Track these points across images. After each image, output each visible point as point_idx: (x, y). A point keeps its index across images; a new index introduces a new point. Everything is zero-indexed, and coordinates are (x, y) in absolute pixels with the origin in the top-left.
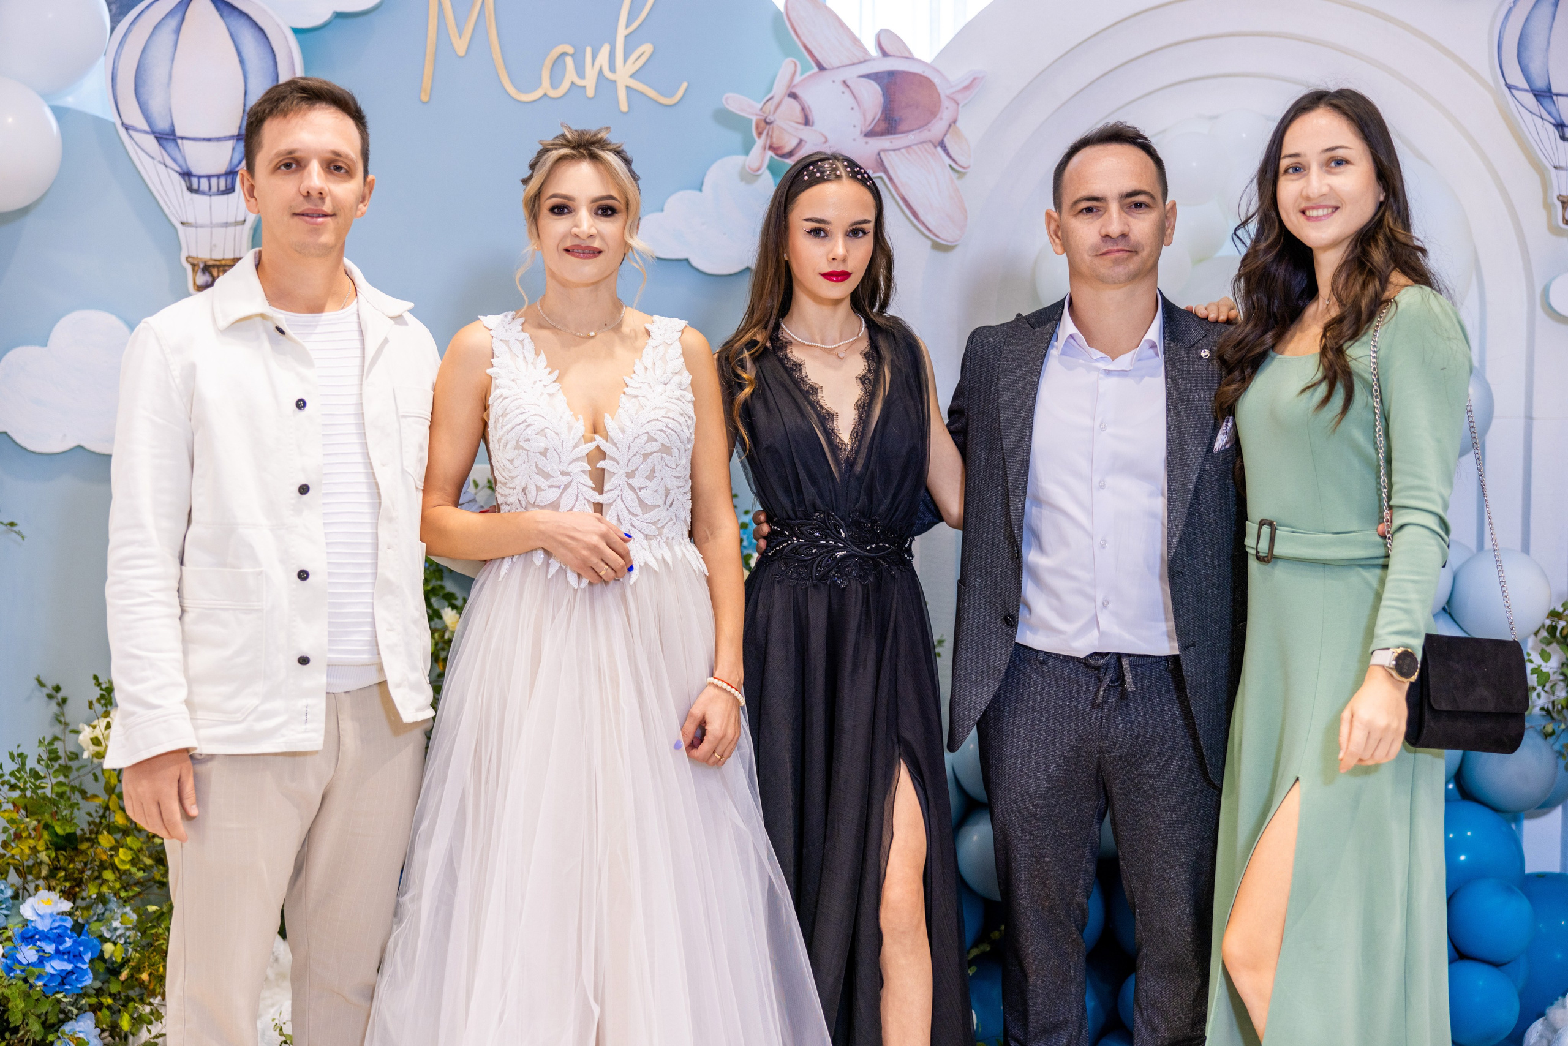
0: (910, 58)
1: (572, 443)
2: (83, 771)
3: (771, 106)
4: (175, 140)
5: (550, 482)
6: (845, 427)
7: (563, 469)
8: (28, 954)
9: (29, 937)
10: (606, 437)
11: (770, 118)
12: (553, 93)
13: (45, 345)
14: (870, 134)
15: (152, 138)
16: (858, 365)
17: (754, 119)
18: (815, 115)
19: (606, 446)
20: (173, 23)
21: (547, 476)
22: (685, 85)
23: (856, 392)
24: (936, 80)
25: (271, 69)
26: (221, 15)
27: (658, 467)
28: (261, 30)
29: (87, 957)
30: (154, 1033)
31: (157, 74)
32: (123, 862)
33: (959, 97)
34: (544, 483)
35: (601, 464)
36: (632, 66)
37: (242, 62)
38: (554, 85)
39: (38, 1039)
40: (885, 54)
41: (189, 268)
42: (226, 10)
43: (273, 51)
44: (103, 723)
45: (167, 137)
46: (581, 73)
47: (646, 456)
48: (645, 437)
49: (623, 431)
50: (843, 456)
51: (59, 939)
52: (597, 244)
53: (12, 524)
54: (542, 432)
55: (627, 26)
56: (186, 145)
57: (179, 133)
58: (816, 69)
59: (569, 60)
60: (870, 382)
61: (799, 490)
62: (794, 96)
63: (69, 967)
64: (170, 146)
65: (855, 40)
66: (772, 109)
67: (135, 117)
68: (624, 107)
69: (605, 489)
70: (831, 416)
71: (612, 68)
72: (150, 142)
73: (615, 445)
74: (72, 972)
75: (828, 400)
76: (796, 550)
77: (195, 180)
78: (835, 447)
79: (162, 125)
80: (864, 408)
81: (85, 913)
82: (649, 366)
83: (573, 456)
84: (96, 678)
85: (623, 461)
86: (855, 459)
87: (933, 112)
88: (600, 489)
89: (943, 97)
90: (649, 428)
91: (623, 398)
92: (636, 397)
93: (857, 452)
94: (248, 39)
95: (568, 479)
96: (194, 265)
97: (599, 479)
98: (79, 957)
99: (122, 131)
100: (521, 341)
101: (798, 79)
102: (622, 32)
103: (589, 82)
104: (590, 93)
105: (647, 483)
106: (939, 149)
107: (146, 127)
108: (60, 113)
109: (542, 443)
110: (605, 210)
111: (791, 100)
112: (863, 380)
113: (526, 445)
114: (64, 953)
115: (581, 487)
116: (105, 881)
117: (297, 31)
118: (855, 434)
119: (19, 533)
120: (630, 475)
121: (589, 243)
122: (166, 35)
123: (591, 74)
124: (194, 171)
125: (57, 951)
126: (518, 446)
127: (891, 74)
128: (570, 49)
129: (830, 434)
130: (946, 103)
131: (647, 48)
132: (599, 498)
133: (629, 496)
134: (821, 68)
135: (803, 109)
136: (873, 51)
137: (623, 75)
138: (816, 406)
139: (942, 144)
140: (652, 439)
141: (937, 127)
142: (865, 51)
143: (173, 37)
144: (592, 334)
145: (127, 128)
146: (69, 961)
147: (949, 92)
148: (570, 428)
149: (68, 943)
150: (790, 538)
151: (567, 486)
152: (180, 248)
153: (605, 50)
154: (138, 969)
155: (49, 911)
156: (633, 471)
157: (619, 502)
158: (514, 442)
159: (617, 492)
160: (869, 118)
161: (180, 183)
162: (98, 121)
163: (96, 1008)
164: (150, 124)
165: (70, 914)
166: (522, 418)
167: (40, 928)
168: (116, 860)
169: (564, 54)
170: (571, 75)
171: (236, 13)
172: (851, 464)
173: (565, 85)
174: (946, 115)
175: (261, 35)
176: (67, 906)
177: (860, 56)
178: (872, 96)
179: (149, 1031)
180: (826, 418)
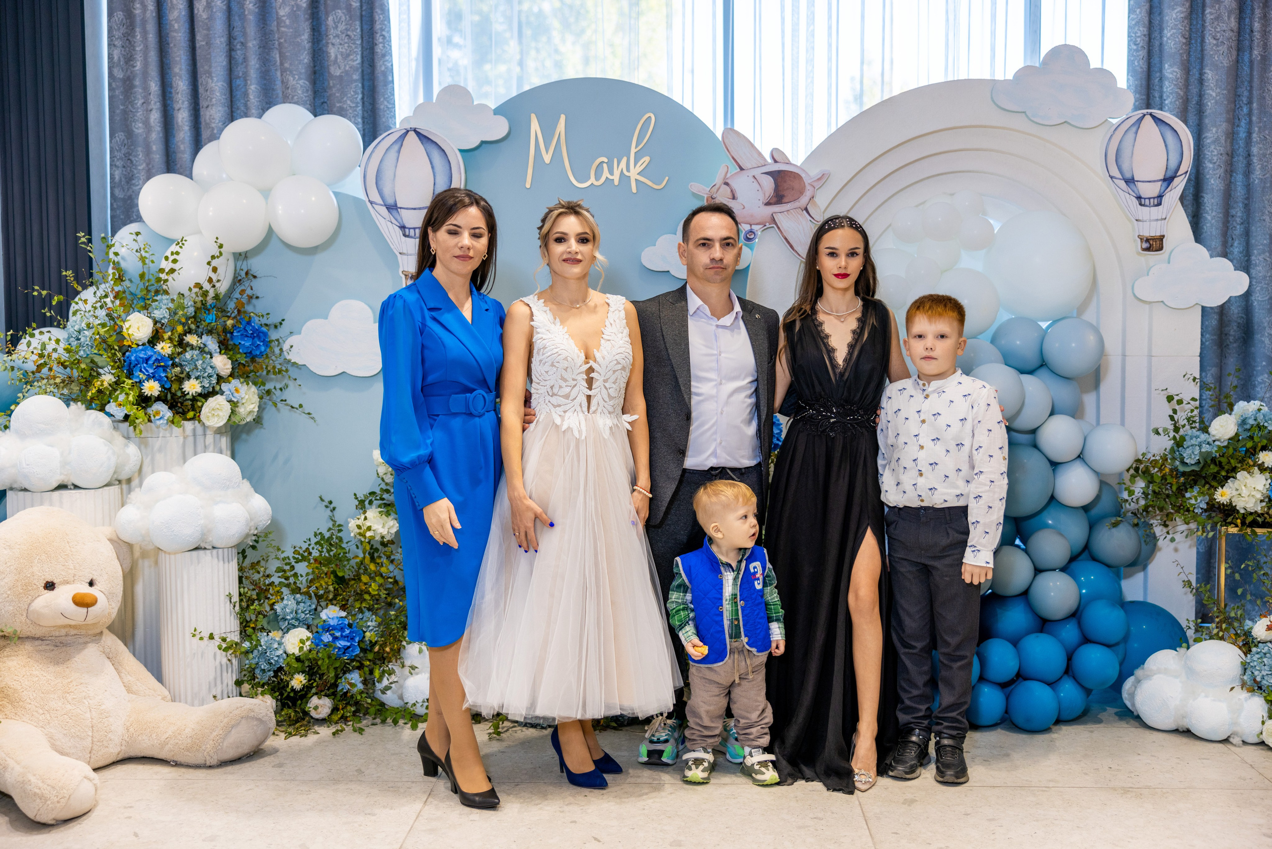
0: (789, 163)
1: (579, 364)
2: (349, 544)
3: (715, 189)
4: (397, 209)
5: (567, 383)
6: (840, 356)
7: (573, 377)
8: (327, 638)
9: (328, 628)
10: (595, 361)
11: (714, 196)
12: (597, 183)
13: (327, 318)
14: (768, 204)
15: (384, 208)
16: (853, 324)
17: (706, 196)
18: (738, 194)
19: (595, 366)
20: (396, 147)
21: (565, 380)
22: (667, 178)
23: (849, 338)
24: (803, 175)
25: (448, 171)
26: (422, 143)
27: (619, 377)
28: (443, 150)
29: (357, 639)
30: (390, 681)
31: (388, 174)
32: (374, 590)
33: (815, 184)
34: (563, 384)
35: (592, 375)
36: (639, 168)
37: (433, 168)
38: (597, 179)
39: (333, 681)
40: (776, 161)
41: (403, 277)
42: (425, 140)
43: (449, 162)
44: (363, 517)
45: (392, 208)
46: (611, 173)
47: (614, 372)
48: (615, 362)
49: (604, 359)
50: (838, 371)
51: (342, 629)
52: (579, 257)
53: (309, 414)
54: (566, 359)
55: (636, 147)
56: (402, 212)
57: (399, 205)
58: (739, 170)
59: (605, 165)
60: (857, 334)
61: (813, 386)
62: (727, 184)
63: (349, 644)
64: (394, 212)
65: (760, 154)
66: (715, 191)
67: (377, 198)
68: (634, 190)
69: (593, 387)
70: (834, 350)
71: (628, 170)
72: (383, 211)
73: (600, 365)
74: (349, 647)
75: (833, 342)
76: (811, 416)
77: (407, 230)
78: (834, 366)
79: (390, 201)
80: (851, 347)
81: (353, 618)
82: (612, 322)
83: (579, 371)
84: (355, 495)
85: (603, 373)
86: (844, 373)
87: (801, 192)
88: (590, 388)
89: (806, 184)
90: (617, 357)
91: (603, 341)
92: (609, 340)
93: (845, 369)
94: (436, 155)
95: (575, 382)
96: (406, 275)
97: (590, 382)
98: (353, 639)
99: (369, 204)
100: (545, 312)
101: (729, 175)
102: (633, 150)
103: (616, 178)
104: (616, 183)
105: (613, 385)
106: (804, 212)
107: (381, 202)
108: (336, 194)
109: (566, 364)
110: (583, 240)
111: (725, 186)
112: (854, 332)
113: (557, 365)
114: (345, 637)
115: (581, 387)
116: (365, 600)
117: (461, 151)
118: (845, 360)
119: (313, 418)
120: (605, 381)
121: (575, 256)
122: (393, 154)
123: (617, 173)
124: (407, 226)
125: (342, 635)
126: (552, 365)
127: (779, 172)
128: (606, 160)
129: (831, 359)
130: (808, 187)
131: (647, 159)
132: (589, 393)
133: (604, 391)
134: (741, 169)
135: (732, 191)
136: (769, 160)
137: (634, 173)
138: (826, 345)
139: (806, 209)
140: (618, 363)
141: (803, 200)
142: (765, 160)
143: (396, 154)
144: (578, 306)
145: (371, 203)
146: (348, 641)
147: (809, 182)
148: (578, 357)
149: (347, 631)
150: (809, 409)
151: (575, 386)
152: (399, 267)
153: (624, 160)
154: (383, 646)
155: (335, 616)
156: (607, 379)
157: (599, 395)
158: (550, 363)
159: (598, 389)
160: (767, 195)
161: (399, 232)
162: (356, 200)
163: (360, 667)
164: (383, 201)
165: (346, 617)
166: (556, 350)
167: (332, 624)
168: (370, 589)
169: (603, 162)
170: (606, 174)
171: (430, 142)
172: (842, 375)
173: (603, 179)
174: (808, 194)
175: (443, 153)
176: (344, 614)
177: (762, 162)
178: (769, 184)
179: (388, 679)
180: (831, 351)
